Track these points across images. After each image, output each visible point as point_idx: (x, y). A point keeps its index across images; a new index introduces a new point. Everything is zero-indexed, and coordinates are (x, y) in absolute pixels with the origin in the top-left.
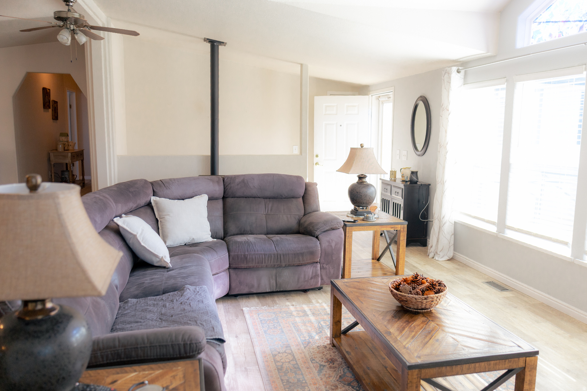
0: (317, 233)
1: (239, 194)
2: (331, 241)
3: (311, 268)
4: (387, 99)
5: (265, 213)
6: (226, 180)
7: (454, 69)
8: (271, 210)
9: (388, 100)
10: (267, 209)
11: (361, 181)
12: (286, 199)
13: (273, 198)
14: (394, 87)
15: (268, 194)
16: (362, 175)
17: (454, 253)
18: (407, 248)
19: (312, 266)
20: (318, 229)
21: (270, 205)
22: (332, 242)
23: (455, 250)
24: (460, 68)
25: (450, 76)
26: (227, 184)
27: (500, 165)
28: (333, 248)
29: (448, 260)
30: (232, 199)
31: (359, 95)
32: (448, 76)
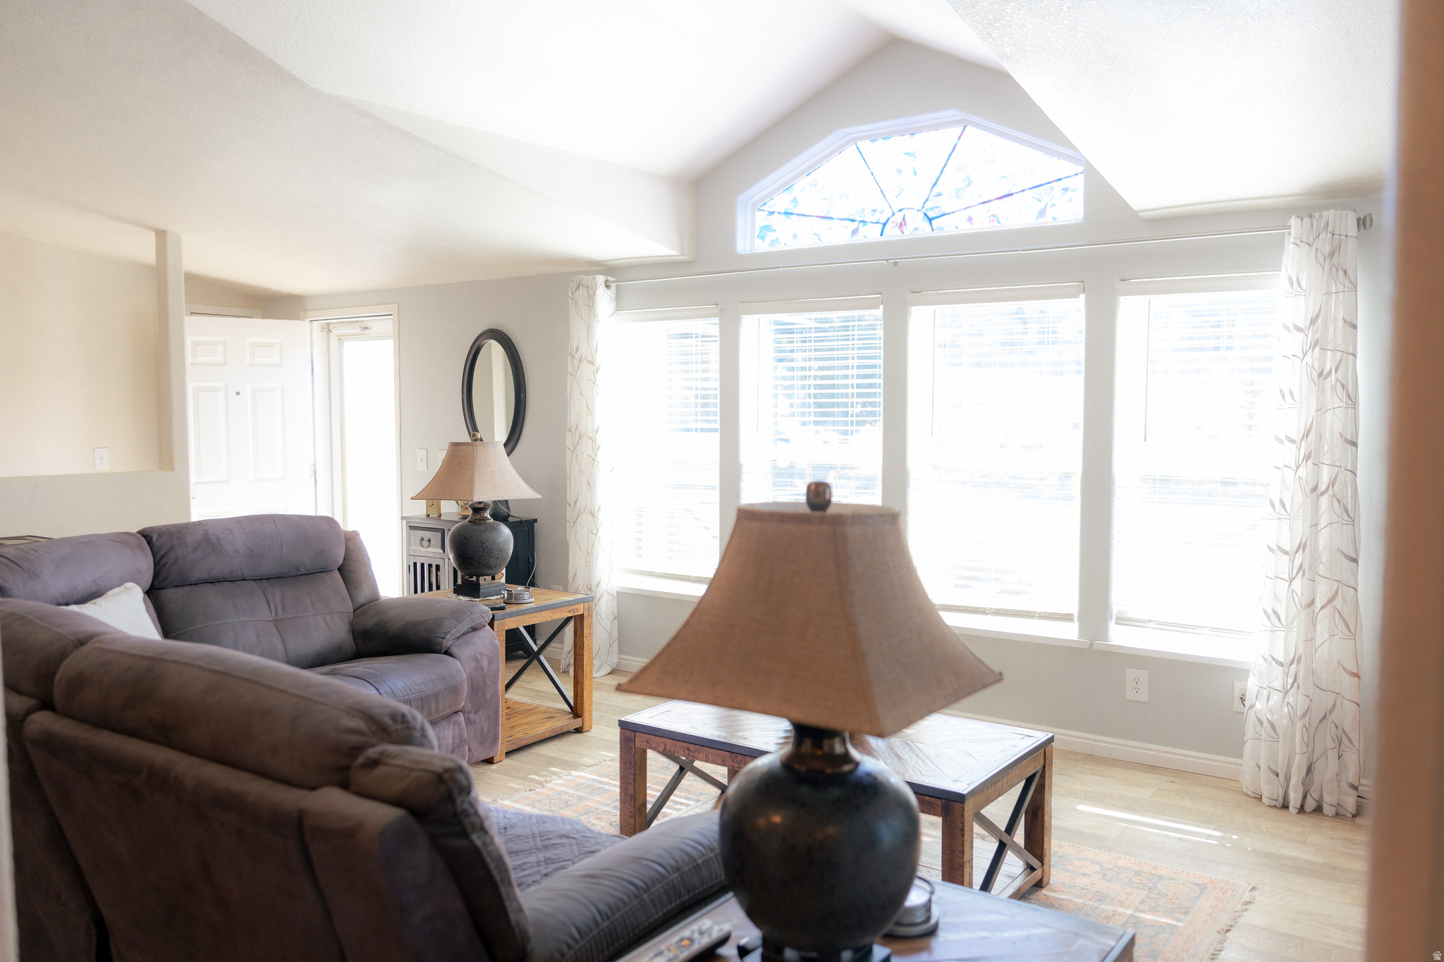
0: (447, 643)
1: (200, 572)
2: (478, 656)
3: (449, 726)
4: (358, 331)
5: (271, 619)
6: (158, 539)
7: (601, 279)
8: (284, 607)
9: (361, 335)
10: (272, 607)
11: (478, 517)
12: (307, 577)
13: (277, 578)
14: (396, 304)
15: (267, 567)
16: (480, 503)
17: (619, 658)
18: (508, 664)
19: (450, 721)
20: (447, 633)
21: (278, 596)
22: (482, 658)
23: (621, 651)
24: (610, 279)
25: (591, 293)
26: (163, 551)
27: (718, 468)
28: (486, 671)
29: (610, 673)
30: (180, 591)
31: (264, 317)
32: (586, 294)
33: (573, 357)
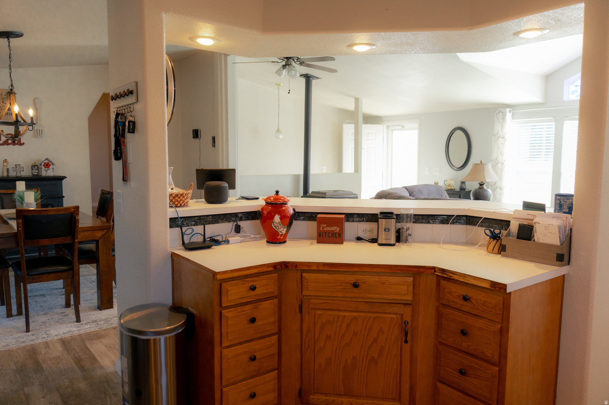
7: (508, 109)
9: (403, 129)
11: (481, 187)
14: (419, 119)
16: (482, 182)
24: (511, 109)
32: (502, 115)
33: (495, 136)
